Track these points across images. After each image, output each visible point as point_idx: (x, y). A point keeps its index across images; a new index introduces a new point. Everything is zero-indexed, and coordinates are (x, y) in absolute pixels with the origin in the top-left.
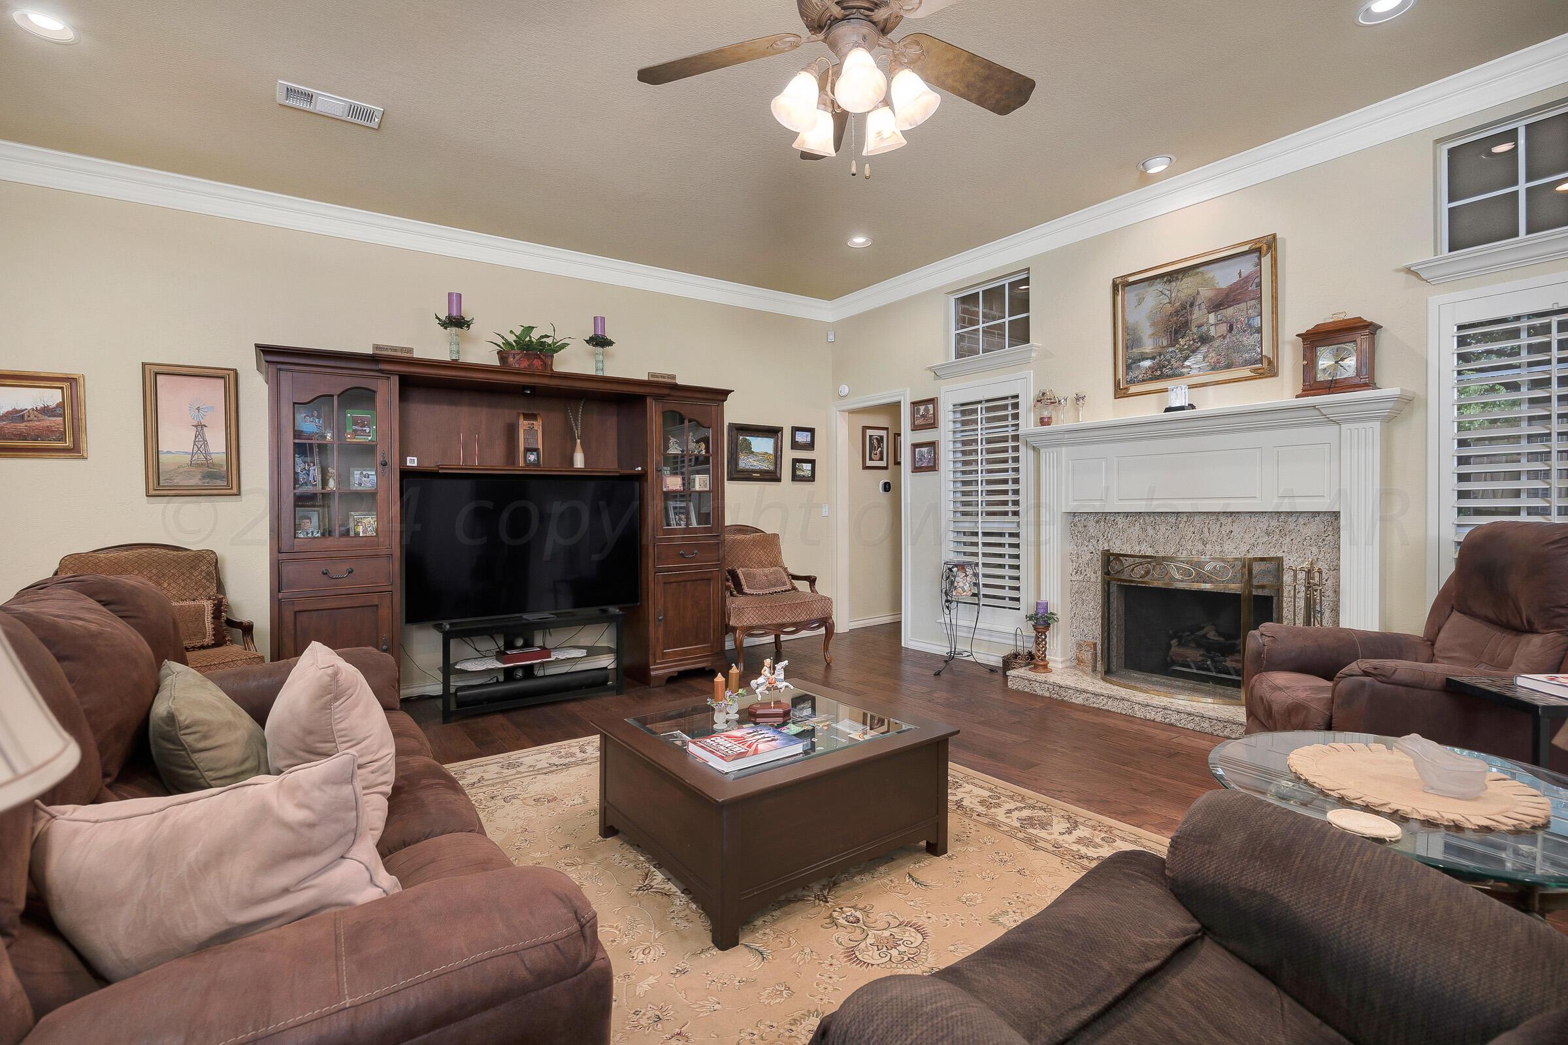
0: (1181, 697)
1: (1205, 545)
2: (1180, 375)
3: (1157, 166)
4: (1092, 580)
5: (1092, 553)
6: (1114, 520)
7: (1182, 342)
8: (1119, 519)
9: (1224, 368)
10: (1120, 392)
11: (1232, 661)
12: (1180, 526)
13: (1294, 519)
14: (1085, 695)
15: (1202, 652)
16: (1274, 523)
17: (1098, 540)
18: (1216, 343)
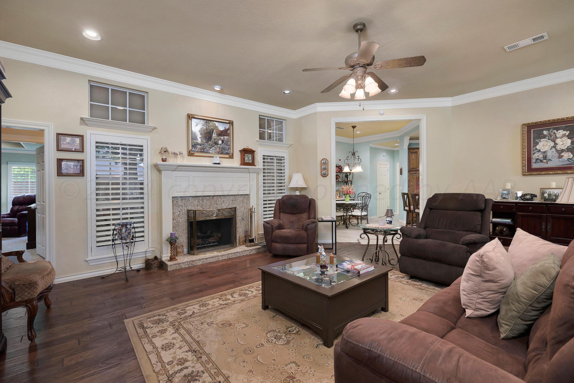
0: (208, 253)
1: (217, 205)
2: (209, 153)
3: (217, 88)
4: (180, 222)
5: (180, 211)
6: (188, 199)
7: (210, 142)
8: (190, 198)
9: (221, 154)
10: (190, 154)
11: (211, 239)
12: (210, 200)
13: (238, 196)
14: (202, 260)
15: (201, 240)
16: (233, 198)
17: (182, 207)
18: (219, 146)
